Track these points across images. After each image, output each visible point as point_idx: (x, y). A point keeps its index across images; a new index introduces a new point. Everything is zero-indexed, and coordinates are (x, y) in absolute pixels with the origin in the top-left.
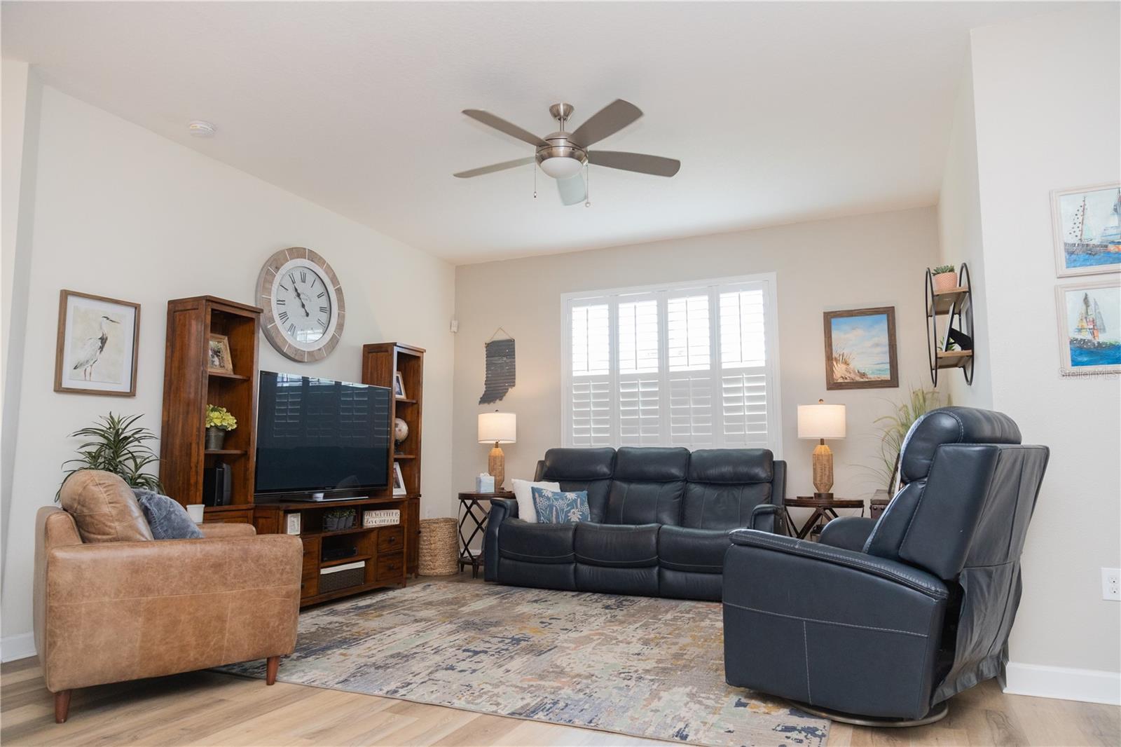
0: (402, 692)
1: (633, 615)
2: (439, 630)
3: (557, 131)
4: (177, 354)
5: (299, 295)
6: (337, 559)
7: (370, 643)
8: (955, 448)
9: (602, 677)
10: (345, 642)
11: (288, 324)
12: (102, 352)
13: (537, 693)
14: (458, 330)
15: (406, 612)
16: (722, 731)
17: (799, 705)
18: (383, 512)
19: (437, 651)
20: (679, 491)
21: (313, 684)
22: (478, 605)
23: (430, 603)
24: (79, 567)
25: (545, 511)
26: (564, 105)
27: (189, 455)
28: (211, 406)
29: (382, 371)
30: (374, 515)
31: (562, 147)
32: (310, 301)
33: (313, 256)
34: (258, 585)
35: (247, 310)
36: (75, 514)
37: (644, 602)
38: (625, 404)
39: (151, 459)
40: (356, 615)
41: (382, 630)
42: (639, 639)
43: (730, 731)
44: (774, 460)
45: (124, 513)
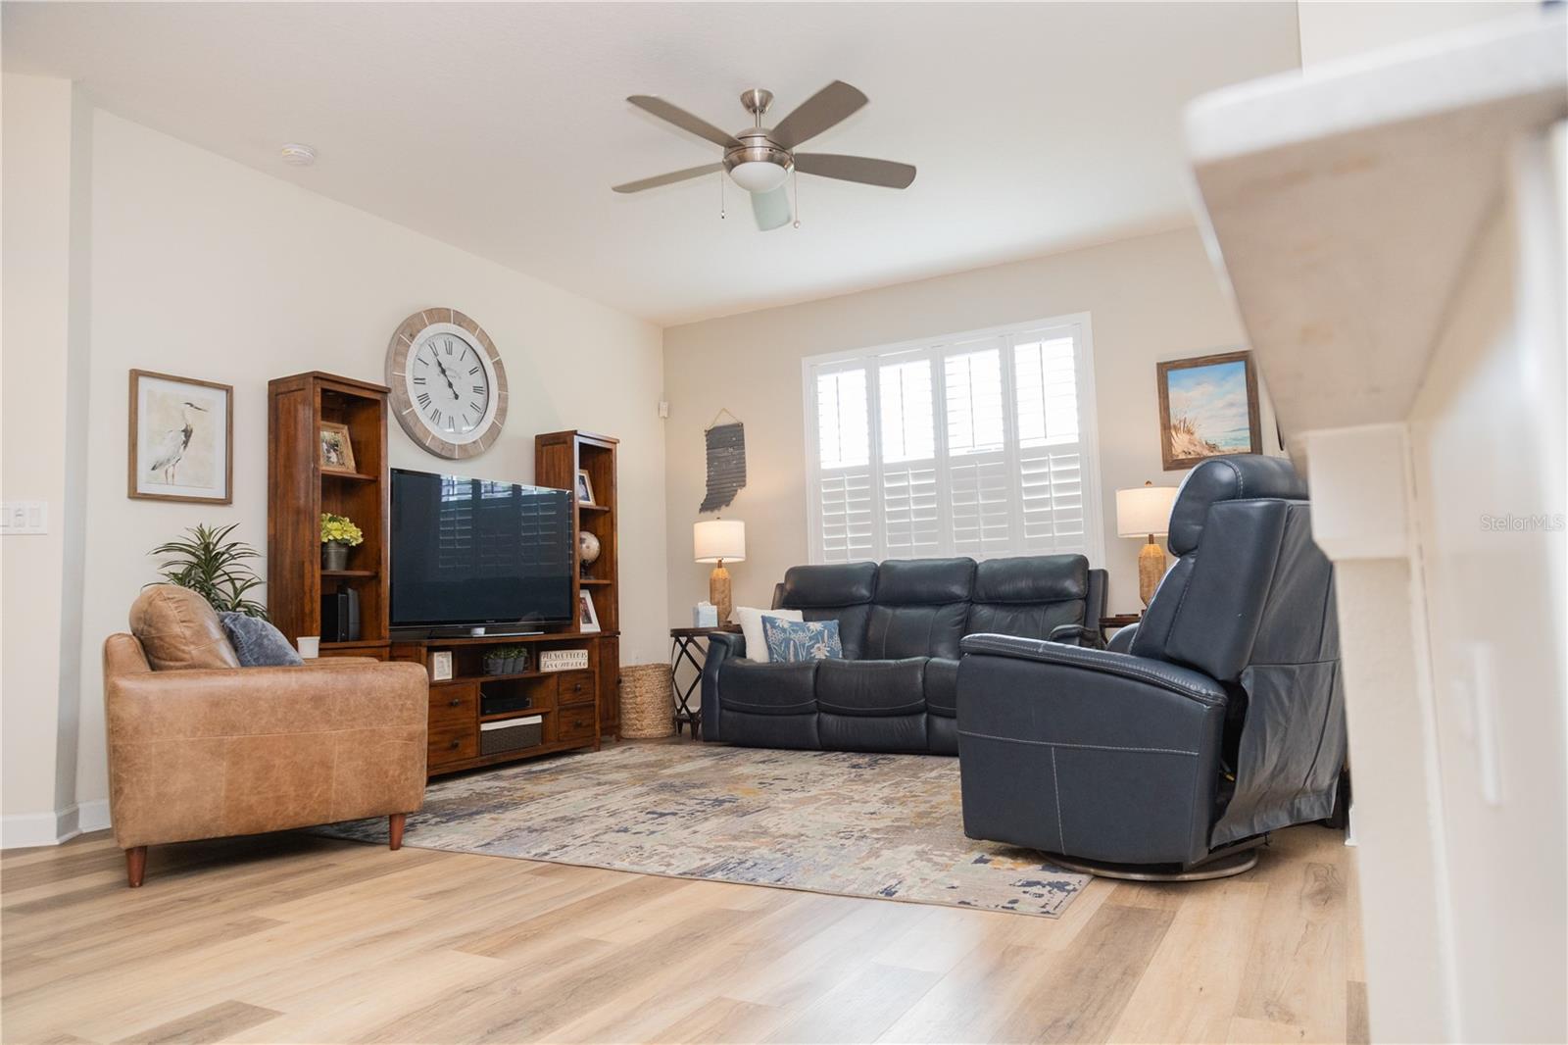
0: (553, 854)
1: (886, 774)
2: (624, 793)
3: (750, 127)
4: (282, 450)
5: (443, 371)
6: (503, 712)
7: (532, 807)
8: (1230, 505)
9: (814, 837)
10: (502, 807)
11: (430, 410)
12: (187, 449)
13: (722, 854)
14: (668, 414)
15: (589, 775)
16: (944, 887)
17: (1053, 859)
18: (565, 653)
19: (613, 814)
20: (961, 614)
21: (447, 848)
22: (688, 767)
23: (625, 767)
24: (146, 698)
25: (780, 646)
26: (760, 91)
27: (302, 576)
28: (330, 515)
29: (560, 469)
30: (553, 655)
31: (759, 147)
32: (460, 378)
33: (460, 319)
34: (371, 724)
35: (368, 389)
36: (142, 637)
37: (906, 760)
38: (892, 503)
39: (253, 581)
40: (525, 780)
41: (551, 794)
42: (881, 799)
43: (953, 887)
44: (1090, 568)
45: (201, 634)
